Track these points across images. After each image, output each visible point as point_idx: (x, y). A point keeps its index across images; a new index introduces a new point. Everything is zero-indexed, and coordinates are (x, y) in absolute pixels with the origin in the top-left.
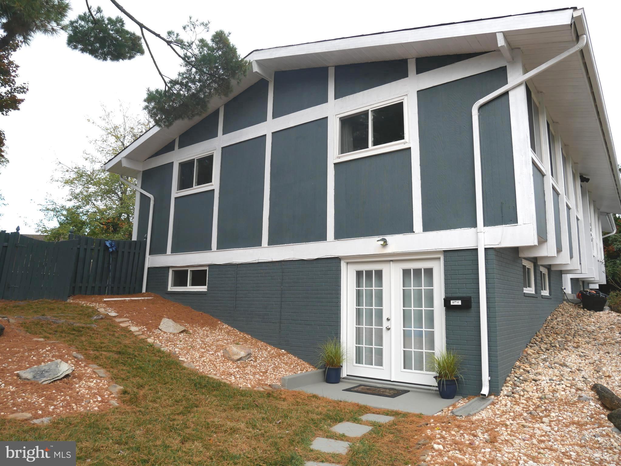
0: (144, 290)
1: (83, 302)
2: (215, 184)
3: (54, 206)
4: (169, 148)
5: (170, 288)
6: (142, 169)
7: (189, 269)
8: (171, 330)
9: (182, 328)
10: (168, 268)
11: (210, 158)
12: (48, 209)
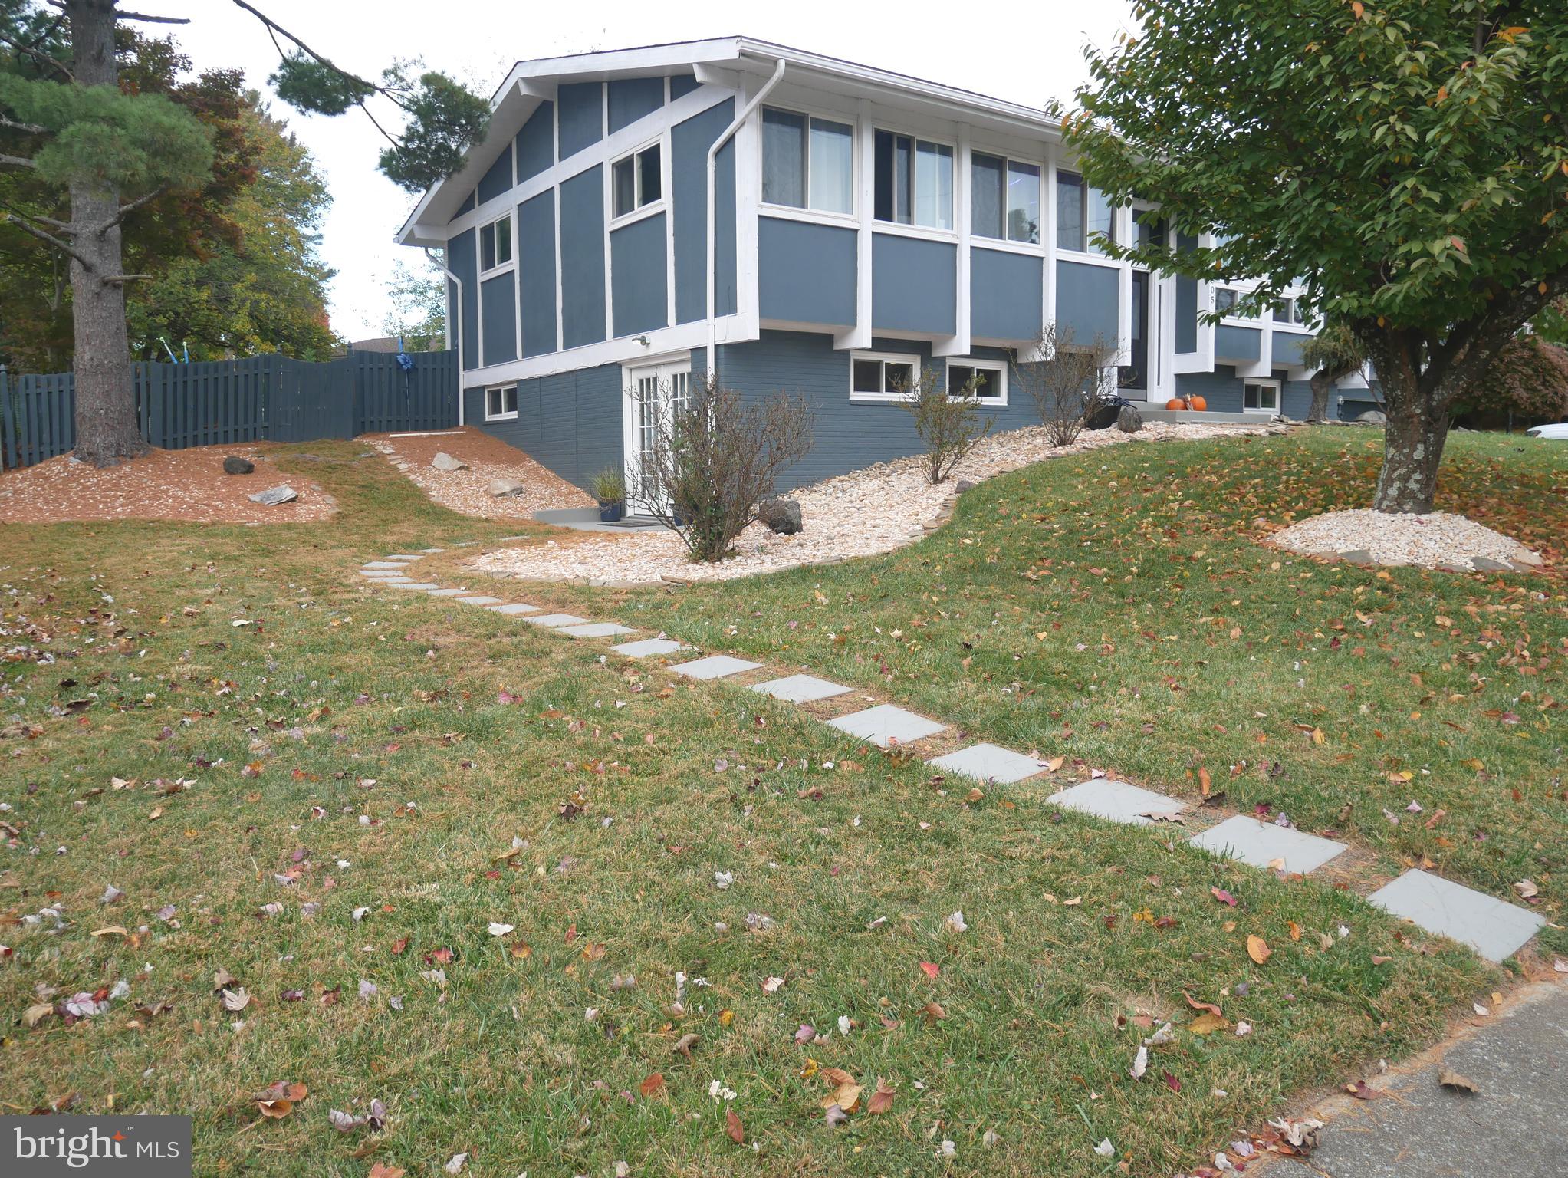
0: (461, 423)
1: (365, 441)
2: (514, 264)
3: (412, 284)
4: (467, 206)
5: (489, 418)
6: (446, 238)
7: (503, 389)
8: (447, 467)
9: (460, 464)
10: (483, 387)
11: (504, 225)
12: (401, 291)
